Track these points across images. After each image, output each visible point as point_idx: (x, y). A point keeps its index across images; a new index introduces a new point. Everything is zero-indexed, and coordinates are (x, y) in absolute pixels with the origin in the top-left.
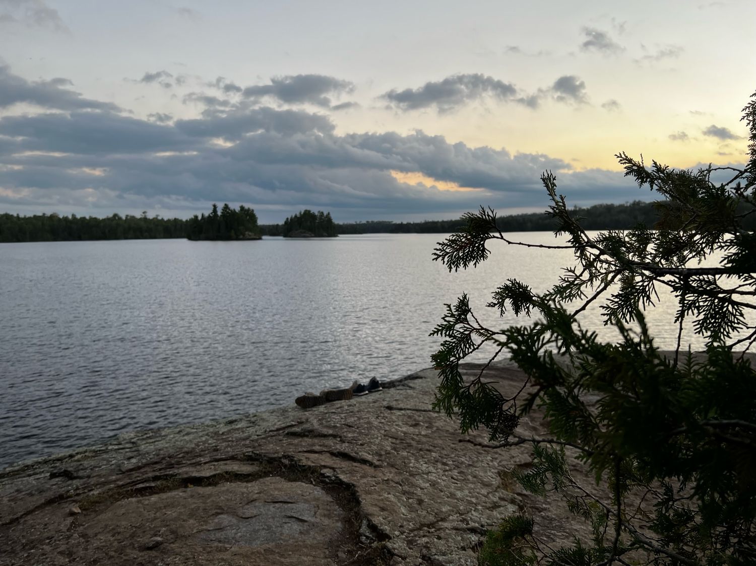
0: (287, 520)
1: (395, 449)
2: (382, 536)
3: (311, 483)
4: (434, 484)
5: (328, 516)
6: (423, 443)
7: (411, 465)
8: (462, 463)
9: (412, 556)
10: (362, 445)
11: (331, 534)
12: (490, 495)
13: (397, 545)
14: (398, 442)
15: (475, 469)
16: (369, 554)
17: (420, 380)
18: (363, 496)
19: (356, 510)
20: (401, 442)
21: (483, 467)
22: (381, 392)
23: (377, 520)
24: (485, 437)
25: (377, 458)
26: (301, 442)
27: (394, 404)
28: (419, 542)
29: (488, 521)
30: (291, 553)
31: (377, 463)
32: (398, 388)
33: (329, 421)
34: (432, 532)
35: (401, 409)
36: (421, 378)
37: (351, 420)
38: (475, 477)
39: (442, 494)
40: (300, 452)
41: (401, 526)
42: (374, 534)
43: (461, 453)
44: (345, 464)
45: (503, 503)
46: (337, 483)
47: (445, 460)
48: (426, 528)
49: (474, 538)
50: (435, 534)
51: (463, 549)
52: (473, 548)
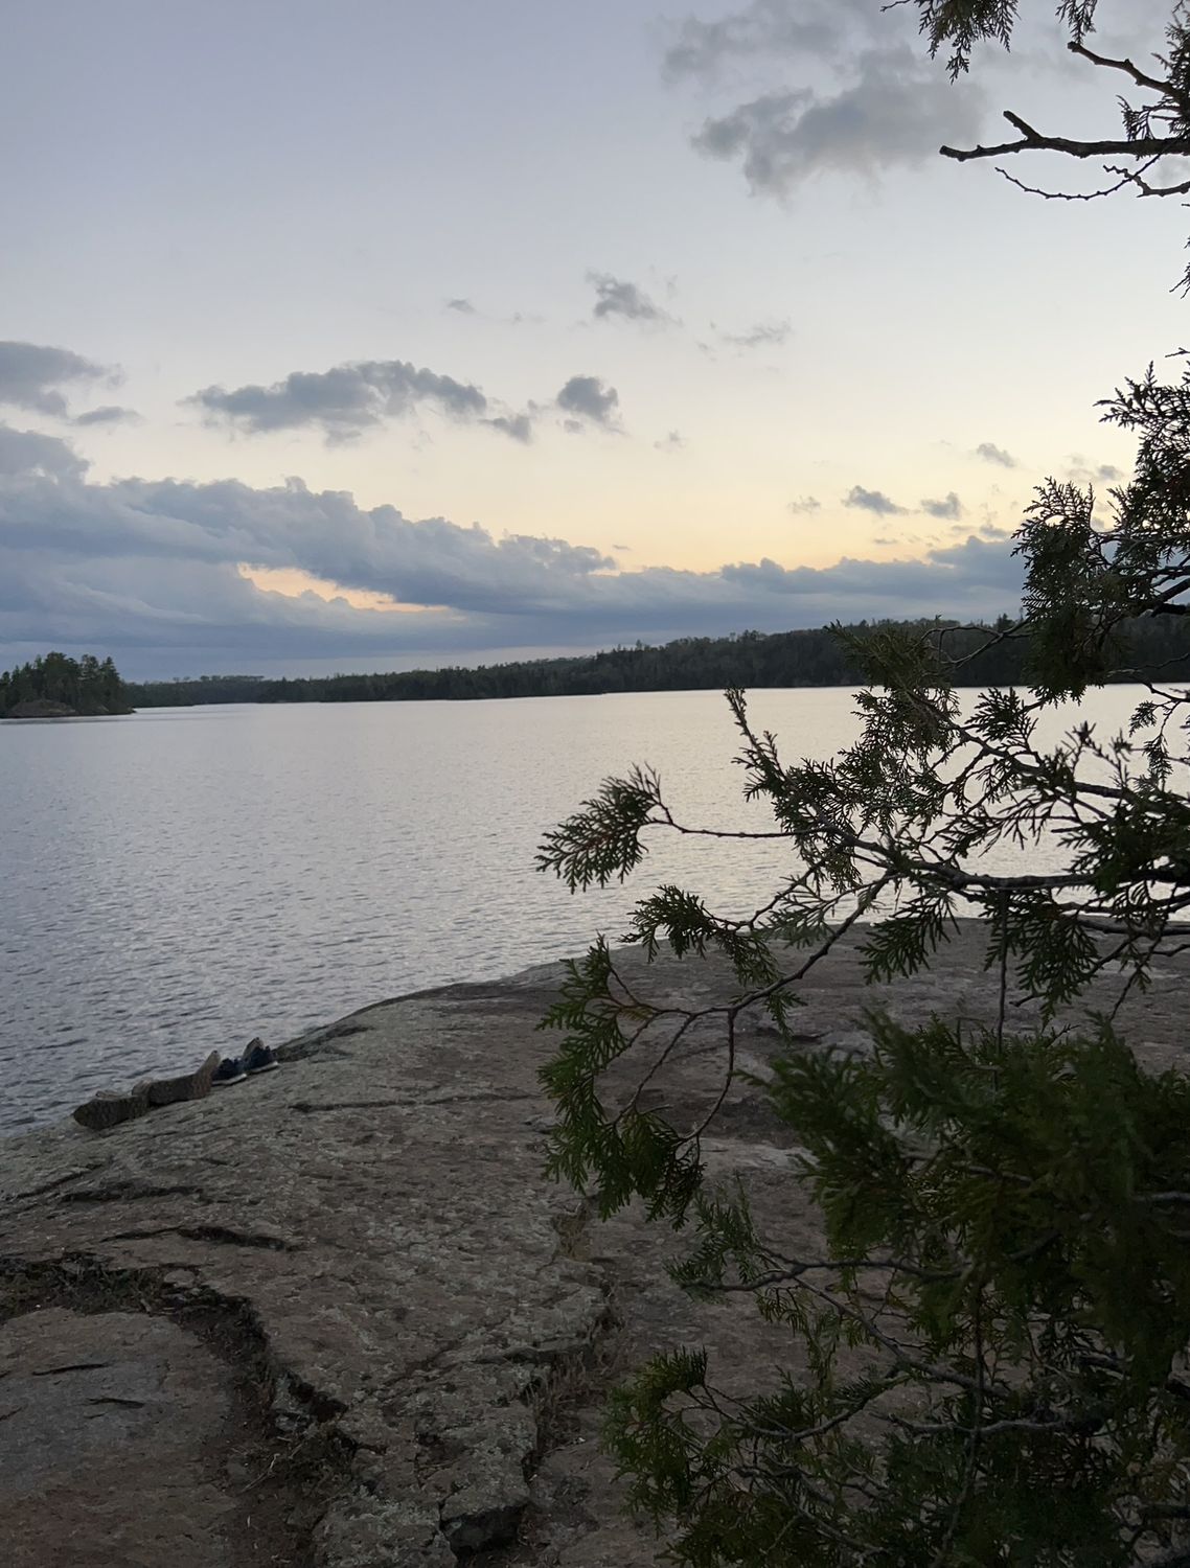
0: (95, 1409)
1: (327, 1201)
2: (327, 1408)
3: (143, 1309)
4: (423, 1270)
5: (193, 1383)
6: (388, 1180)
7: (370, 1233)
8: (477, 1211)
9: (397, 1442)
10: (253, 1203)
11: (204, 1426)
12: (543, 1273)
13: (363, 1422)
14: (333, 1184)
15: (504, 1220)
16: (299, 1454)
17: (363, 1035)
18: (272, 1323)
19: (258, 1356)
20: (342, 1184)
21: (522, 1212)
22: (276, 1071)
23: (310, 1374)
24: (515, 1145)
25: (292, 1228)
26: (105, 1213)
27: (311, 1097)
28: (408, 1406)
29: (546, 1332)
30: (112, 1488)
31: (294, 1241)
32: (315, 1058)
33: (167, 1156)
34: (434, 1378)
35: (329, 1108)
36: (364, 1029)
37: (219, 1148)
38: (507, 1238)
39: (445, 1287)
40: (106, 1240)
41: (366, 1378)
42: (308, 1406)
43: (473, 1189)
44: (221, 1254)
45: (570, 1287)
46: (204, 1302)
47: (440, 1212)
48: (420, 1372)
49: (522, 1374)
50: (442, 1380)
51: (504, 1402)
52: (523, 1398)
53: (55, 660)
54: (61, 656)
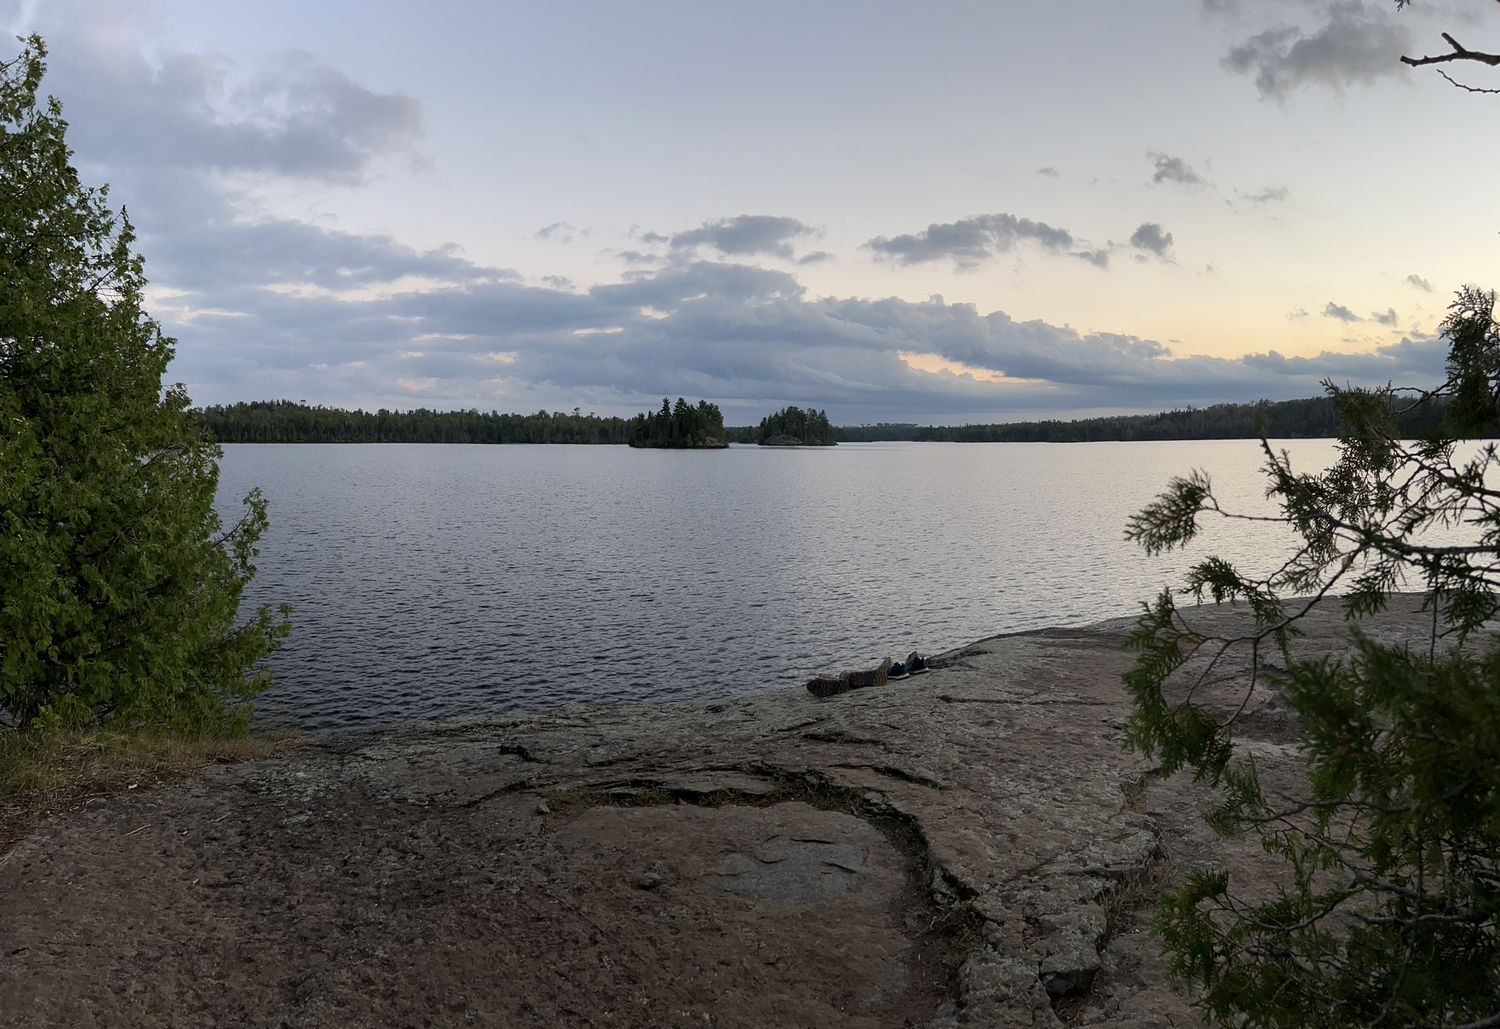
0: (827, 869)
1: (964, 761)
2: (966, 893)
3: (853, 813)
4: (1028, 811)
5: (884, 864)
6: (1003, 751)
7: (992, 784)
8: (1066, 776)
9: (1012, 919)
10: (917, 756)
11: (891, 892)
12: (1112, 820)
13: (988, 904)
14: (967, 750)
15: (1086, 783)
16: (949, 920)
17: (984, 656)
18: (932, 834)
19: (922, 854)
20: (973, 750)
21: (1099, 779)
22: (928, 674)
23: (956, 869)
24: (1094, 735)
25: (941, 775)
26: (828, 749)
27: (950, 693)
28: (1018, 897)
29: (1115, 858)
30: (839, 920)
31: (943, 783)
32: (953, 668)
33: (863, 720)
34: (1036, 882)
35: (964, 701)
36: (986, 653)
37: (894, 719)
38: (1087, 795)
39: (1043, 823)
40: (830, 766)
41: (990, 876)
42: (953, 889)
43: (1063, 762)
44: (898, 785)
45: (1132, 830)
46: (888, 814)
47: (1040, 775)
48: (1025, 876)
49: (1097, 884)
50: (1041, 883)
51: (1083, 901)
52: (1097, 899)
53: (792, 411)
54: (796, 408)
